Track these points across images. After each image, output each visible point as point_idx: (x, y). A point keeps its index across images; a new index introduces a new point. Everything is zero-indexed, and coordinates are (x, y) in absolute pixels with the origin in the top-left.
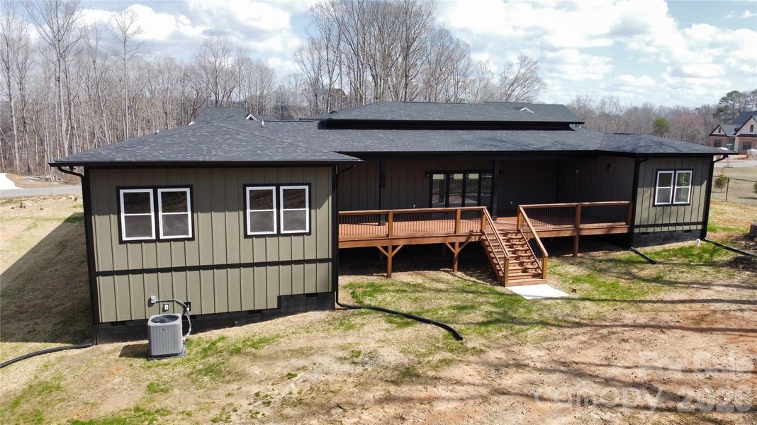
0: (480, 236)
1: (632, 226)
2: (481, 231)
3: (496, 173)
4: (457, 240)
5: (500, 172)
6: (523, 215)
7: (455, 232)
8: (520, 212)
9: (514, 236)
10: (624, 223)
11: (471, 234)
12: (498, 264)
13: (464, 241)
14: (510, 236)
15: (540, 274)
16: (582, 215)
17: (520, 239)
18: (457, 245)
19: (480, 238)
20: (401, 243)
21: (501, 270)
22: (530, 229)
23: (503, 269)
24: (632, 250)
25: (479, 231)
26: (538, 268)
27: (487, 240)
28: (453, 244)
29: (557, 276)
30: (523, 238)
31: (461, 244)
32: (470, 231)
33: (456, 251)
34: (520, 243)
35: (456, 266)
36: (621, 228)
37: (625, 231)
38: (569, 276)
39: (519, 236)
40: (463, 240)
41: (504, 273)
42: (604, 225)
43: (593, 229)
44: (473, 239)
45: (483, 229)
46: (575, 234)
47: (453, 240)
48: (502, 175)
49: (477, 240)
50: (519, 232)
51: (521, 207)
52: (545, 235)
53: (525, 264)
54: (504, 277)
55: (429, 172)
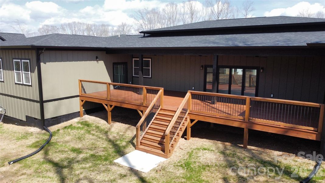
7: (143, 103)
37: (312, 137)
48: (262, 71)
55: (204, 66)
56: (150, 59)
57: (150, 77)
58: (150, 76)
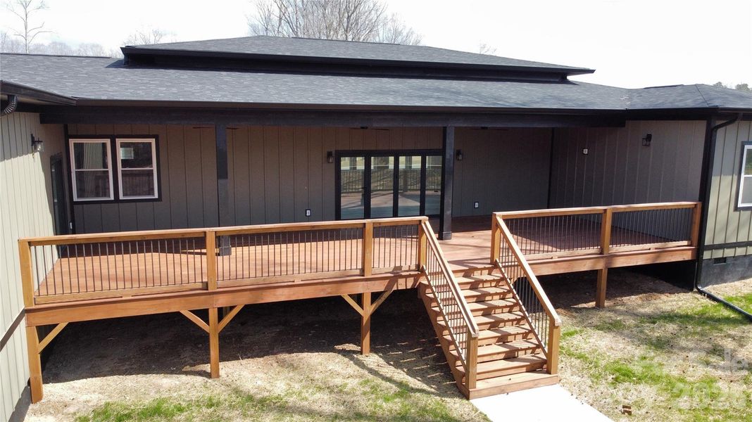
0: (416, 277)
1: (700, 248)
2: (418, 266)
3: (450, 152)
4: (366, 289)
5: (458, 153)
6: (502, 232)
7: (363, 270)
8: (498, 225)
9: (485, 276)
10: (685, 243)
11: (397, 274)
12: (453, 342)
13: (382, 289)
14: (477, 275)
15: (545, 362)
16: (614, 229)
17: (498, 281)
18: (367, 300)
19: (416, 281)
20: (241, 301)
21: (459, 358)
22: (519, 260)
23: (463, 356)
24: (701, 292)
25: (413, 267)
26: (539, 346)
27: (429, 286)
28: (359, 298)
29: (577, 362)
30: (503, 279)
31: (375, 296)
32: (396, 268)
33: (366, 311)
34: (499, 290)
35: (366, 341)
36: (679, 251)
37: (687, 256)
38: (603, 363)
39: (496, 275)
40: (379, 287)
41: (467, 367)
42: (652, 246)
43: (632, 254)
44: (402, 285)
45: (422, 263)
46: (600, 266)
47: (359, 288)
48: (460, 158)
49: (409, 287)
50: (495, 265)
51: (500, 216)
52: (547, 271)
53: (510, 338)
54: (466, 374)
55: (334, 153)
56: (153, 141)
57: (156, 196)
58: (153, 194)
